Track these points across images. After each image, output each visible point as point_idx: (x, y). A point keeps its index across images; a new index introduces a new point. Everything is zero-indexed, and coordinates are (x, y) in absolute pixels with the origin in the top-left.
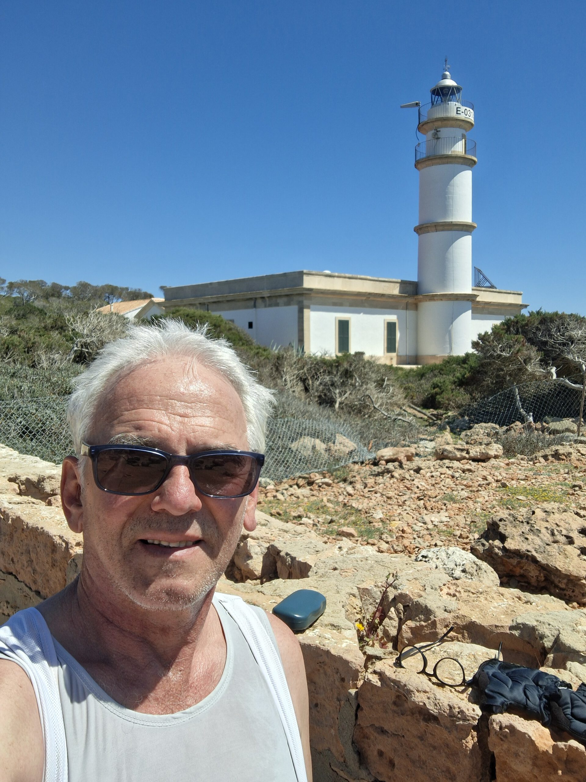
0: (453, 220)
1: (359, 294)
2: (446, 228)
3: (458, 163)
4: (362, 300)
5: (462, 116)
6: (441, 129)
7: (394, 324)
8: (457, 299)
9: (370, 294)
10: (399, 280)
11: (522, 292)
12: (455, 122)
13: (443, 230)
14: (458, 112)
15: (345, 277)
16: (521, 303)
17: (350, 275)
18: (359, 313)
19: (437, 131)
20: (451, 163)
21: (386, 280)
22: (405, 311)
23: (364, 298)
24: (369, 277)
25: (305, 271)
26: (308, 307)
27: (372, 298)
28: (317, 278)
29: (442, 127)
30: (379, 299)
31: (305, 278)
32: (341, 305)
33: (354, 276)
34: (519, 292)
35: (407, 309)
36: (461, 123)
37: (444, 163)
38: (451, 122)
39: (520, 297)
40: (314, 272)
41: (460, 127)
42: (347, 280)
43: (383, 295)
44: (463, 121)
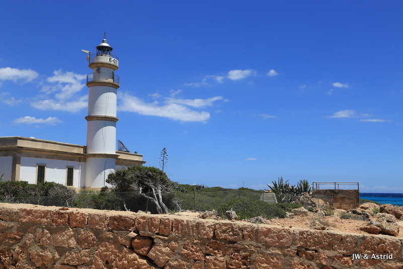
0: (106, 115)
1: (52, 151)
2: (102, 119)
4: (53, 155)
5: (112, 63)
6: (101, 68)
8: (108, 157)
9: (59, 152)
12: (108, 65)
14: (110, 61)
16: (142, 161)
17: (47, 141)
22: (79, 162)
23: (55, 154)
24: (58, 142)
25: (18, 137)
27: (59, 154)
28: (26, 142)
29: (101, 67)
31: (18, 140)
39: (142, 157)
40: (24, 138)
41: (111, 68)
43: (66, 153)
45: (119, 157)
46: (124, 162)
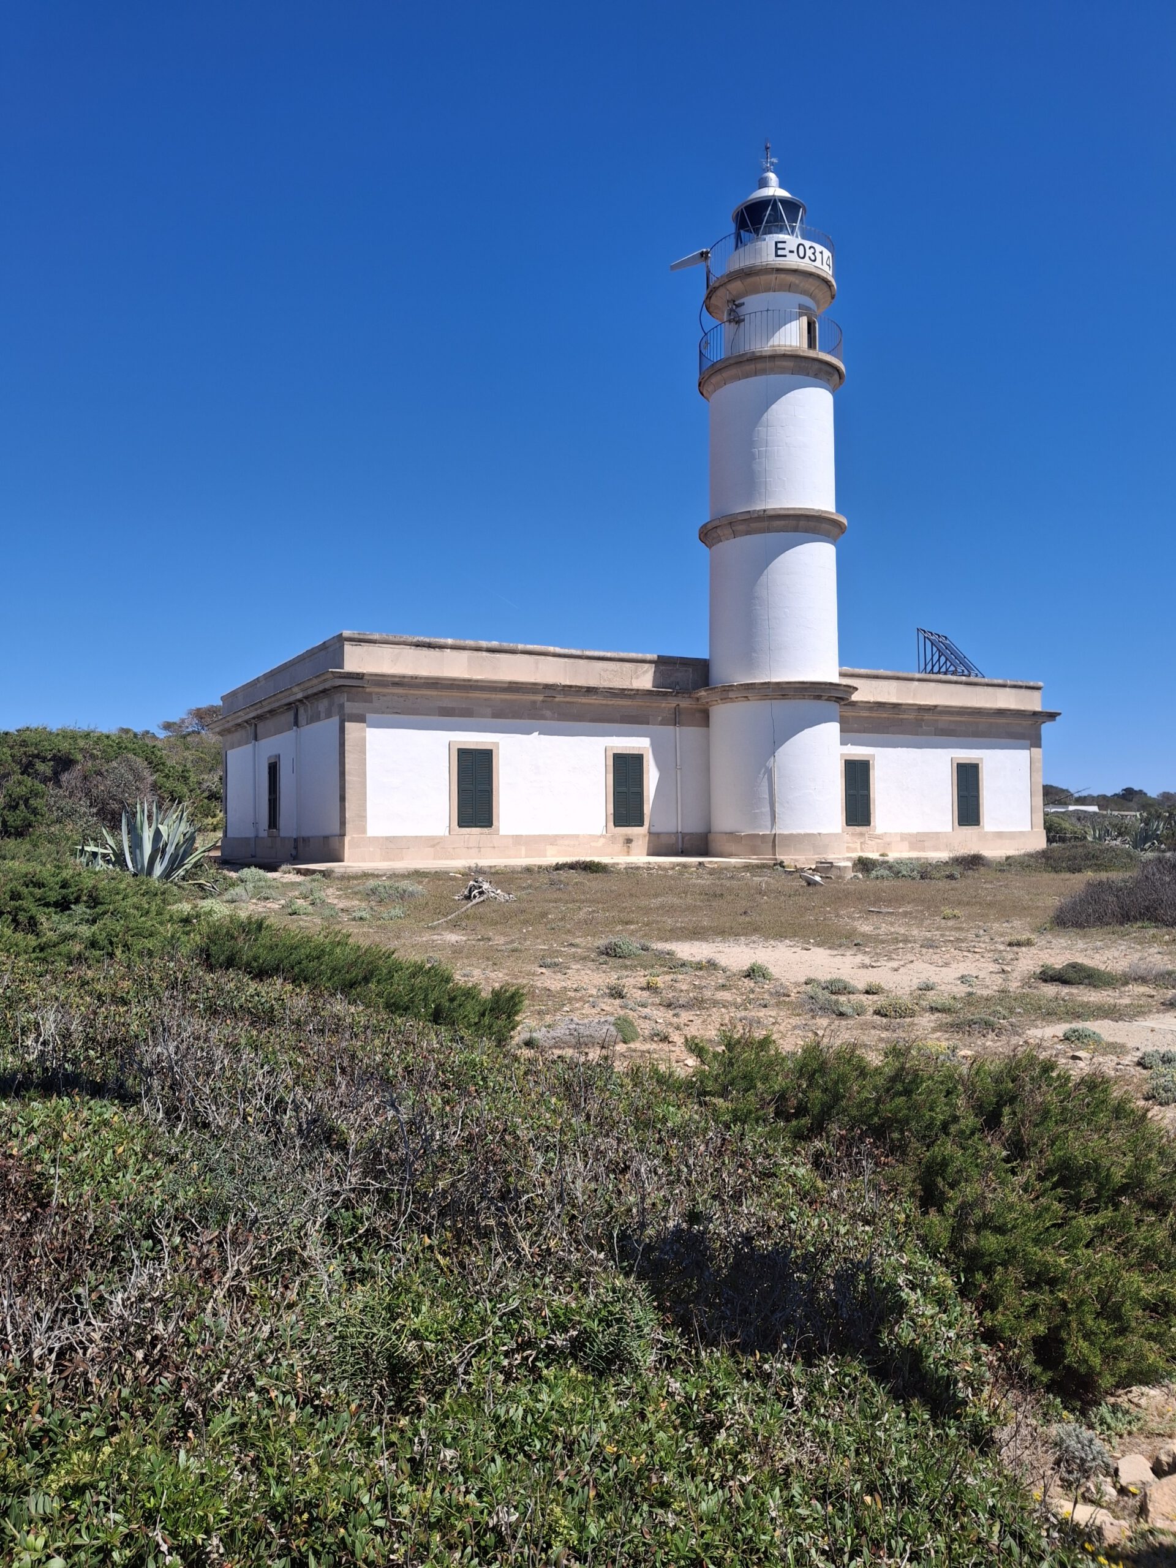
0: (769, 507)
1: (514, 687)
2: (754, 525)
3: (783, 371)
4: (534, 702)
5: (792, 261)
6: (746, 299)
7: (636, 760)
8: (784, 696)
9: (553, 687)
10: (654, 657)
11: (1041, 684)
12: (774, 276)
13: (748, 533)
14: (780, 252)
15: (478, 649)
16: (1038, 709)
17: (494, 644)
18: (528, 732)
19: (737, 306)
20: (763, 372)
21: (609, 655)
22: (672, 727)
23: (540, 698)
24: (551, 649)
25: (347, 633)
26: (361, 719)
27: (559, 698)
28: (387, 651)
29: (746, 293)
30: (584, 700)
31: (348, 648)
32: (467, 713)
33: (506, 645)
34: (1031, 684)
35: (675, 723)
36: (791, 278)
37: (747, 376)
38: (763, 279)
39: (1037, 694)
40: (376, 636)
41: (790, 288)
42: (485, 654)
43: (590, 690)
44: (795, 271)
45: (855, 697)
46: (927, 716)
